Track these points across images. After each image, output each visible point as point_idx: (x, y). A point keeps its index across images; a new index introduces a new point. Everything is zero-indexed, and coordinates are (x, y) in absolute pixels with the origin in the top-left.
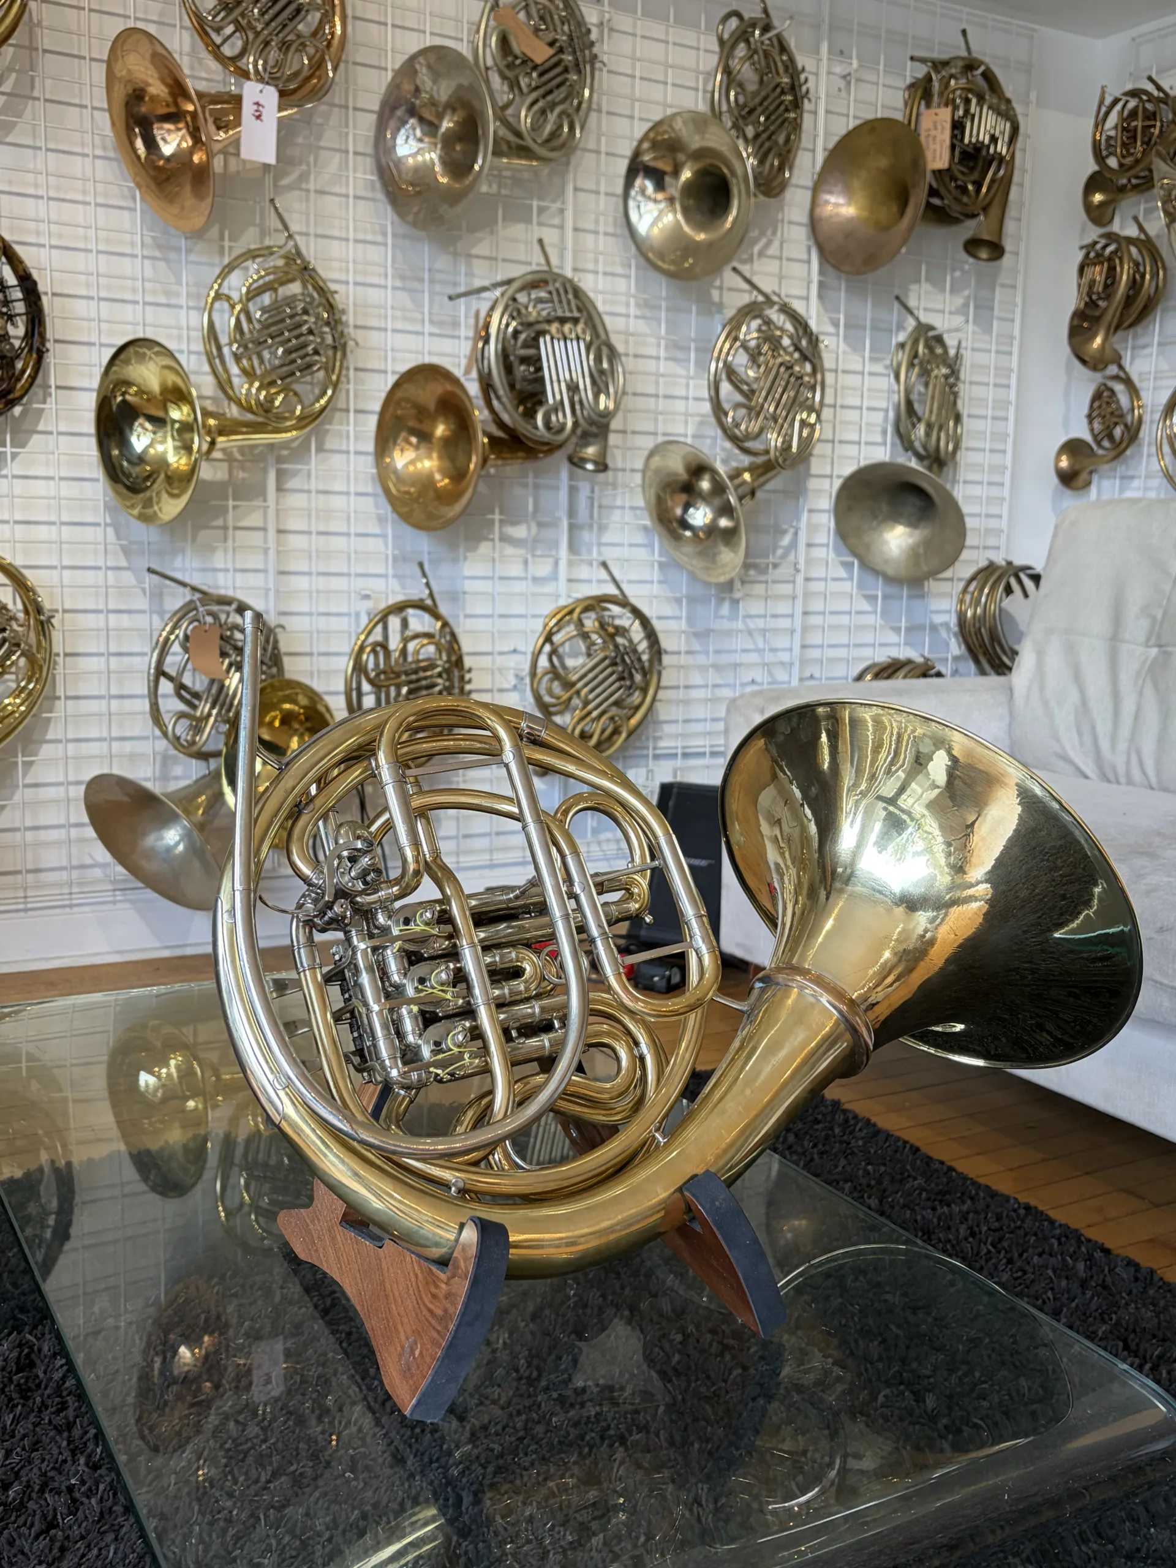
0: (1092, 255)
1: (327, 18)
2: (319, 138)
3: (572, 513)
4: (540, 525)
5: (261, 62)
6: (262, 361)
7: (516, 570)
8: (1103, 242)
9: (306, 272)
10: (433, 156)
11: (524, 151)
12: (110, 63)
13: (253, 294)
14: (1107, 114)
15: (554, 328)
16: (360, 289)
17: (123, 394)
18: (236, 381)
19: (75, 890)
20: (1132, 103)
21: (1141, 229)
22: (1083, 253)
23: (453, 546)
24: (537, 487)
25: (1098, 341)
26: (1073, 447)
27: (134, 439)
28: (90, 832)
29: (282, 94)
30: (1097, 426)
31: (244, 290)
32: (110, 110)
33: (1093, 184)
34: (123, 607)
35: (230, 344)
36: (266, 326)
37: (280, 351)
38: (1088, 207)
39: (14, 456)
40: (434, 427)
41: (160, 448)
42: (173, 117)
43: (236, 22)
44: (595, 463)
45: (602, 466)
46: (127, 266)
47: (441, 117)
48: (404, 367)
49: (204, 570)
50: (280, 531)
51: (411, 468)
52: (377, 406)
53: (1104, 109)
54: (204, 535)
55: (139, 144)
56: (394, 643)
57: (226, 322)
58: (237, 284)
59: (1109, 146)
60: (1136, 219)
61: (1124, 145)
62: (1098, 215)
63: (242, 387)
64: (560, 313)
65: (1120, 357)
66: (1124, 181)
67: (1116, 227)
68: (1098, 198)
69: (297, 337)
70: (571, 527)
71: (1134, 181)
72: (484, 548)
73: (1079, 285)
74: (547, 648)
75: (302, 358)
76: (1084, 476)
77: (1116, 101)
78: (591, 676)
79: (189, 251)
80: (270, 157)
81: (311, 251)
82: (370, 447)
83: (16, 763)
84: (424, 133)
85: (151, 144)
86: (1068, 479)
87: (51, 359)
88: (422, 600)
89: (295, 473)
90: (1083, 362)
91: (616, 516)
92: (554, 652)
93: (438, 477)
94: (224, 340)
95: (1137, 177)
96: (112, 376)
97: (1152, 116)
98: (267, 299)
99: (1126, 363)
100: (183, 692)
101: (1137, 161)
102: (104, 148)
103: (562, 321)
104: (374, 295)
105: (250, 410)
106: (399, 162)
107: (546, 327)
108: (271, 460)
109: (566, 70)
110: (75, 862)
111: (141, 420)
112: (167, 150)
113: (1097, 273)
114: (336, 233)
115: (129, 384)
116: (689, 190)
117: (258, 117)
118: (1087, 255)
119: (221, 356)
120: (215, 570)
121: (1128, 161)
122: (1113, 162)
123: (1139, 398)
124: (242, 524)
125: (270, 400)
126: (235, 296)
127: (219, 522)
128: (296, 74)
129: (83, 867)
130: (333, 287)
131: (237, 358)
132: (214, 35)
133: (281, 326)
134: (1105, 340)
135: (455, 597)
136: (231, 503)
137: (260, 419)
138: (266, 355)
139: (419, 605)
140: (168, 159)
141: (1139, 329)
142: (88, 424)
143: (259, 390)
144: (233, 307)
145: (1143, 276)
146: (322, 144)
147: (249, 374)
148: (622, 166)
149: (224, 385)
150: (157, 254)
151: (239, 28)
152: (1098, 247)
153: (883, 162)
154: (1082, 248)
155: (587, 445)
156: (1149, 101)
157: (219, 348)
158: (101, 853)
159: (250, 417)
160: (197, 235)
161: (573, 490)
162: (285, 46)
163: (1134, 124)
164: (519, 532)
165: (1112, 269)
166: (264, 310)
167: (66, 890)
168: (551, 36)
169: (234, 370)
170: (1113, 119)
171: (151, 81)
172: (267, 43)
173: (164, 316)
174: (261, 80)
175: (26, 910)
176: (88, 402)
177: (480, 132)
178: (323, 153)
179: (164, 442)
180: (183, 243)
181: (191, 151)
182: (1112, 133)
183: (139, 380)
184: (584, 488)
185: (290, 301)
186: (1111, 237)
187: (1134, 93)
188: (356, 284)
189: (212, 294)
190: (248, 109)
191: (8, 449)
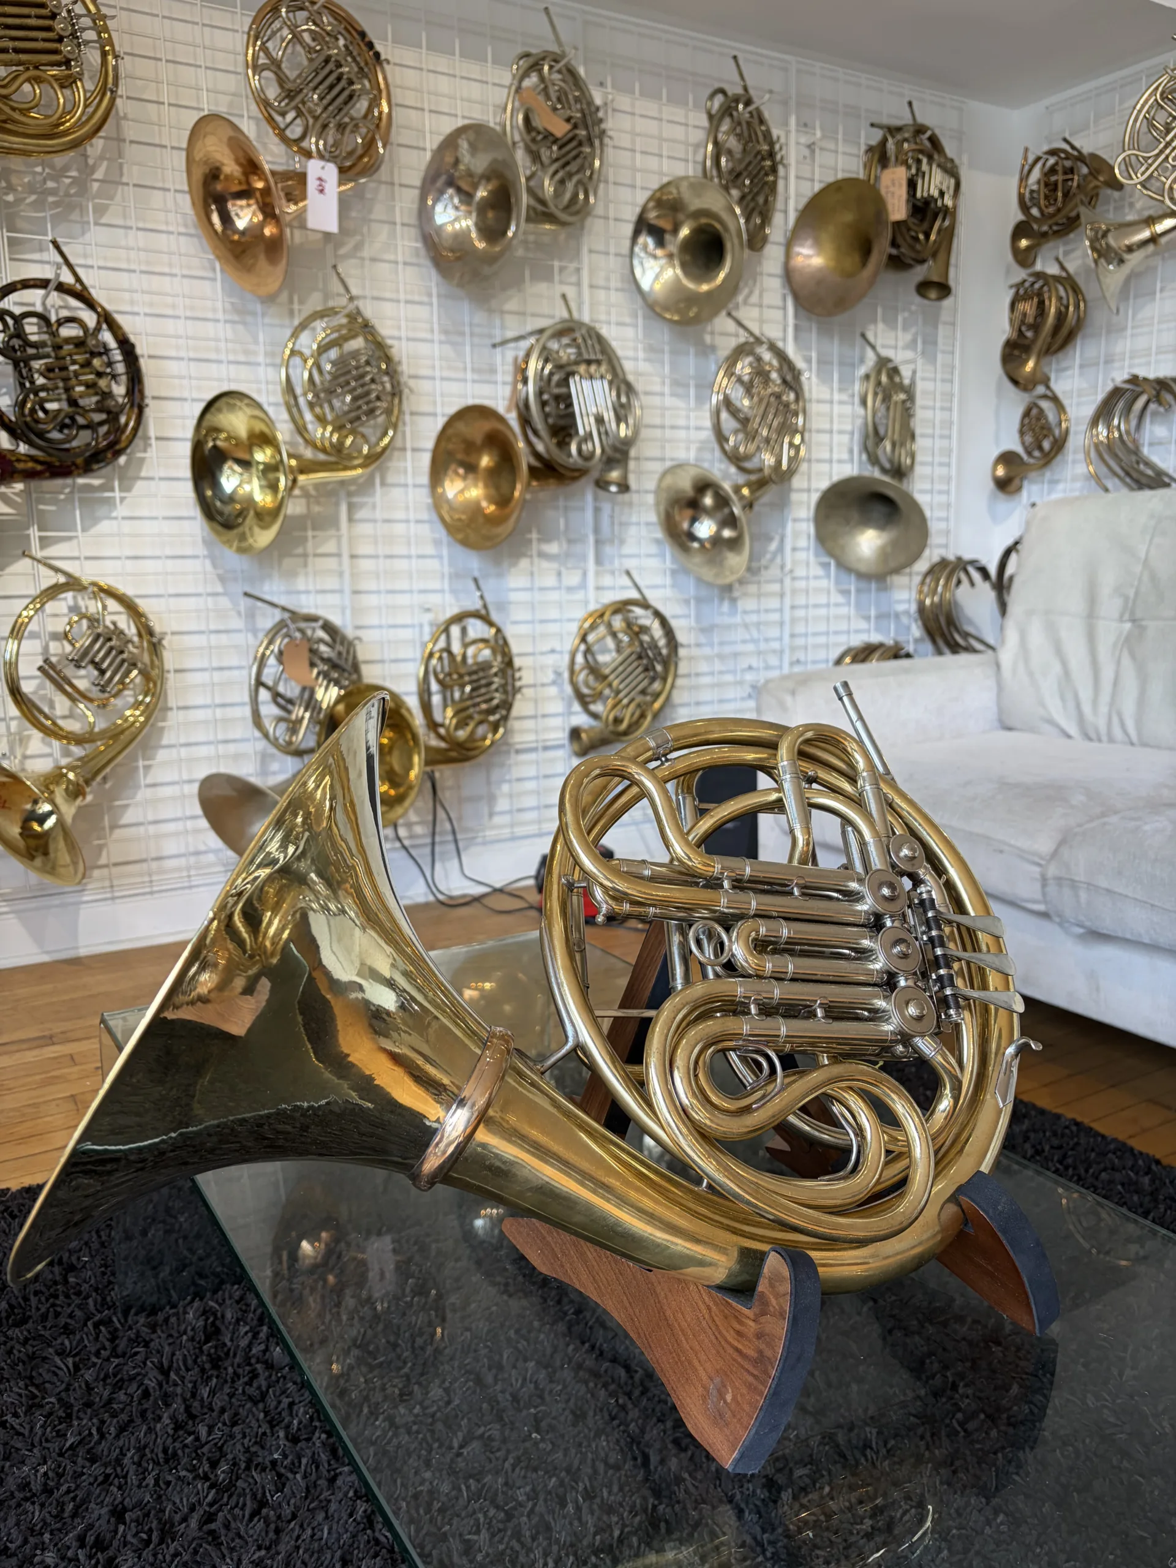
0: (1021, 292)
1: (375, 102)
2: (370, 211)
3: (597, 530)
4: (570, 541)
5: (321, 143)
6: (332, 408)
7: (550, 581)
8: (1031, 279)
9: (366, 328)
10: (467, 223)
11: (550, 218)
12: (190, 150)
13: (323, 349)
14: (1030, 171)
15: (582, 368)
16: (411, 344)
17: (214, 440)
18: (310, 427)
19: (193, 872)
20: (1052, 161)
21: (1063, 268)
22: (1012, 291)
23: (497, 561)
24: (566, 508)
25: (1030, 365)
26: (1007, 458)
27: (223, 480)
28: (204, 823)
29: (342, 170)
30: (1029, 439)
31: (315, 347)
32: (190, 192)
33: (1020, 231)
34: (222, 627)
35: (305, 394)
36: (335, 377)
37: (348, 398)
38: (1016, 251)
39: (122, 499)
40: (479, 458)
41: (247, 488)
42: (245, 194)
43: (297, 108)
44: (619, 485)
45: (624, 487)
46: (210, 329)
47: (475, 187)
48: (452, 410)
49: (289, 593)
50: (353, 557)
51: (461, 498)
52: (430, 444)
53: (1027, 168)
54: (287, 562)
55: (215, 218)
56: (456, 648)
57: (301, 375)
58: (308, 342)
59: (1032, 198)
60: (1057, 259)
61: (1046, 197)
62: (1023, 258)
63: (318, 432)
64: (586, 356)
65: (1048, 379)
66: (1045, 228)
67: (1038, 267)
68: (1024, 243)
69: (363, 386)
70: (598, 542)
71: (1055, 228)
72: (524, 563)
73: (1011, 320)
74: (583, 647)
75: (367, 403)
76: (1016, 482)
77: (1038, 159)
78: (621, 669)
79: (263, 315)
80: (333, 227)
81: (369, 310)
82: (425, 479)
83: (137, 768)
84: (461, 201)
85: (226, 219)
86: (1004, 485)
87: (150, 413)
88: (478, 611)
89: (362, 505)
90: (1015, 382)
91: (633, 531)
92: (588, 651)
93: (484, 504)
94: (299, 391)
95: (1057, 224)
96: (205, 424)
97: (1071, 171)
98: (333, 354)
99: (1052, 384)
100: (280, 700)
101: (1059, 210)
102: (186, 226)
103: (589, 362)
104: (424, 349)
105: (324, 450)
106: (439, 229)
107: (574, 368)
108: (342, 494)
109: (580, 144)
110: (191, 849)
111: (230, 463)
112: (241, 224)
113: (1028, 308)
114: (388, 295)
115: (218, 430)
116: (688, 246)
117: (322, 191)
118: (1017, 293)
119: (297, 404)
120: (299, 592)
121: (1051, 210)
122: (1035, 211)
123: (1065, 412)
124: (320, 551)
125: (341, 443)
126: (307, 352)
127: (300, 550)
128: (350, 154)
129: (197, 853)
130: (389, 342)
131: (311, 405)
132: (278, 118)
133: (348, 377)
134: (1037, 364)
135: (502, 606)
136: (310, 533)
137: (332, 459)
138: (336, 403)
139: (476, 615)
140: (243, 233)
141: (1060, 355)
142: (184, 468)
143: (332, 433)
144: (305, 361)
145: (1067, 307)
146: (373, 217)
147: (322, 420)
148: (628, 229)
149: (300, 429)
150: (236, 318)
151: (300, 114)
152: (1027, 284)
153: (848, 217)
154: (1011, 287)
155: (611, 469)
156: (1067, 158)
157: (295, 398)
158: (213, 840)
159: (322, 457)
160: (270, 299)
161: (597, 510)
162: (341, 127)
163: (1053, 178)
164: (553, 548)
165: (1041, 303)
166: (334, 363)
167: (185, 874)
168: (568, 113)
169: (308, 416)
170: (1036, 174)
171: (225, 161)
172: (325, 126)
173: (244, 372)
174: (321, 157)
175: (151, 893)
176: (184, 451)
177: (513, 200)
178: (374, 225)
179: (250, 482)
180: (259, 307)
181: (262, 225)
182: (1035, 187)
183: (229, 428)
184: (606, 508)
185: (355, 354)
186: (1039, 275)
187: (1053, 152)
188: (408, 339)
189: (288, 352)
190: (312, 184)
191: (117, 494)
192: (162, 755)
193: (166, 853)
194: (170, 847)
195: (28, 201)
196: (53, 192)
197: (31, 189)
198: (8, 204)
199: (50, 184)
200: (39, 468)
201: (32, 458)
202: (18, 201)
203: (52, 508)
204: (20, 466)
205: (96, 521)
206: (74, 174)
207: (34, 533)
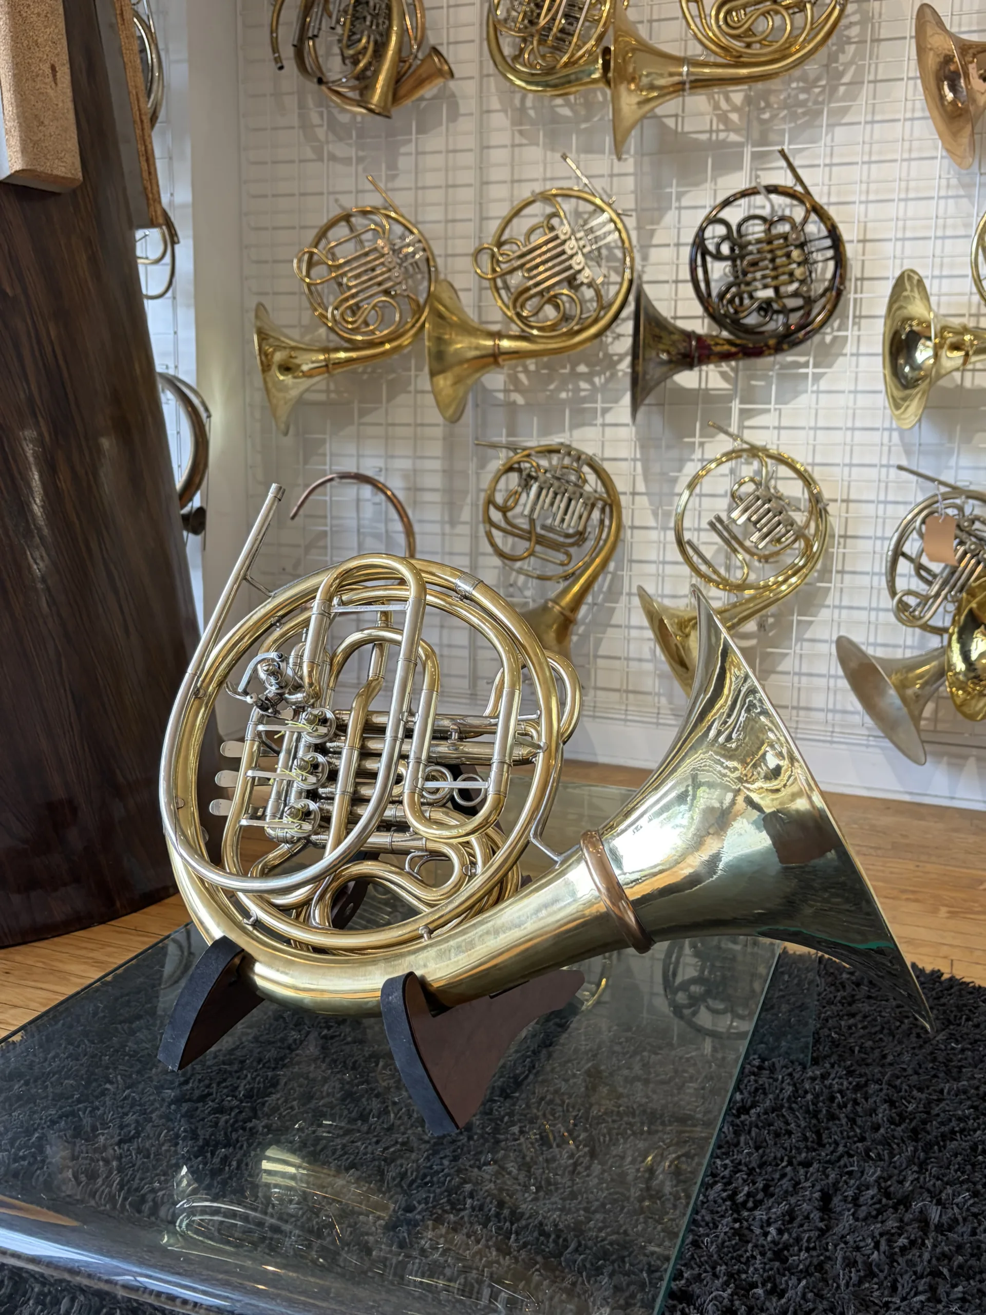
12: (917, 38)
19: (837, 729)
27: (918, 356)
28: (844, 684)
39: (817, 378)
83: (792, 620)
87: (851, 296)
102: (915, 110)
142: (879, 345)
158: (853, 702)
167: (830, 729)
191: (810, 370)
192: (824, 614)
193: (814, 705)
194: (819, 701)
195: (781, 115)
196: (803, 104)
197: (785, 106)
198: (763, 122)
199: (802, 97)
200: (733, 349)
201: (729, 342)
202: (773, 117)
203: (762, 383)
204: (718, 349)
205: (796, 394)
206: (823, 83)
207: (736, 406)
